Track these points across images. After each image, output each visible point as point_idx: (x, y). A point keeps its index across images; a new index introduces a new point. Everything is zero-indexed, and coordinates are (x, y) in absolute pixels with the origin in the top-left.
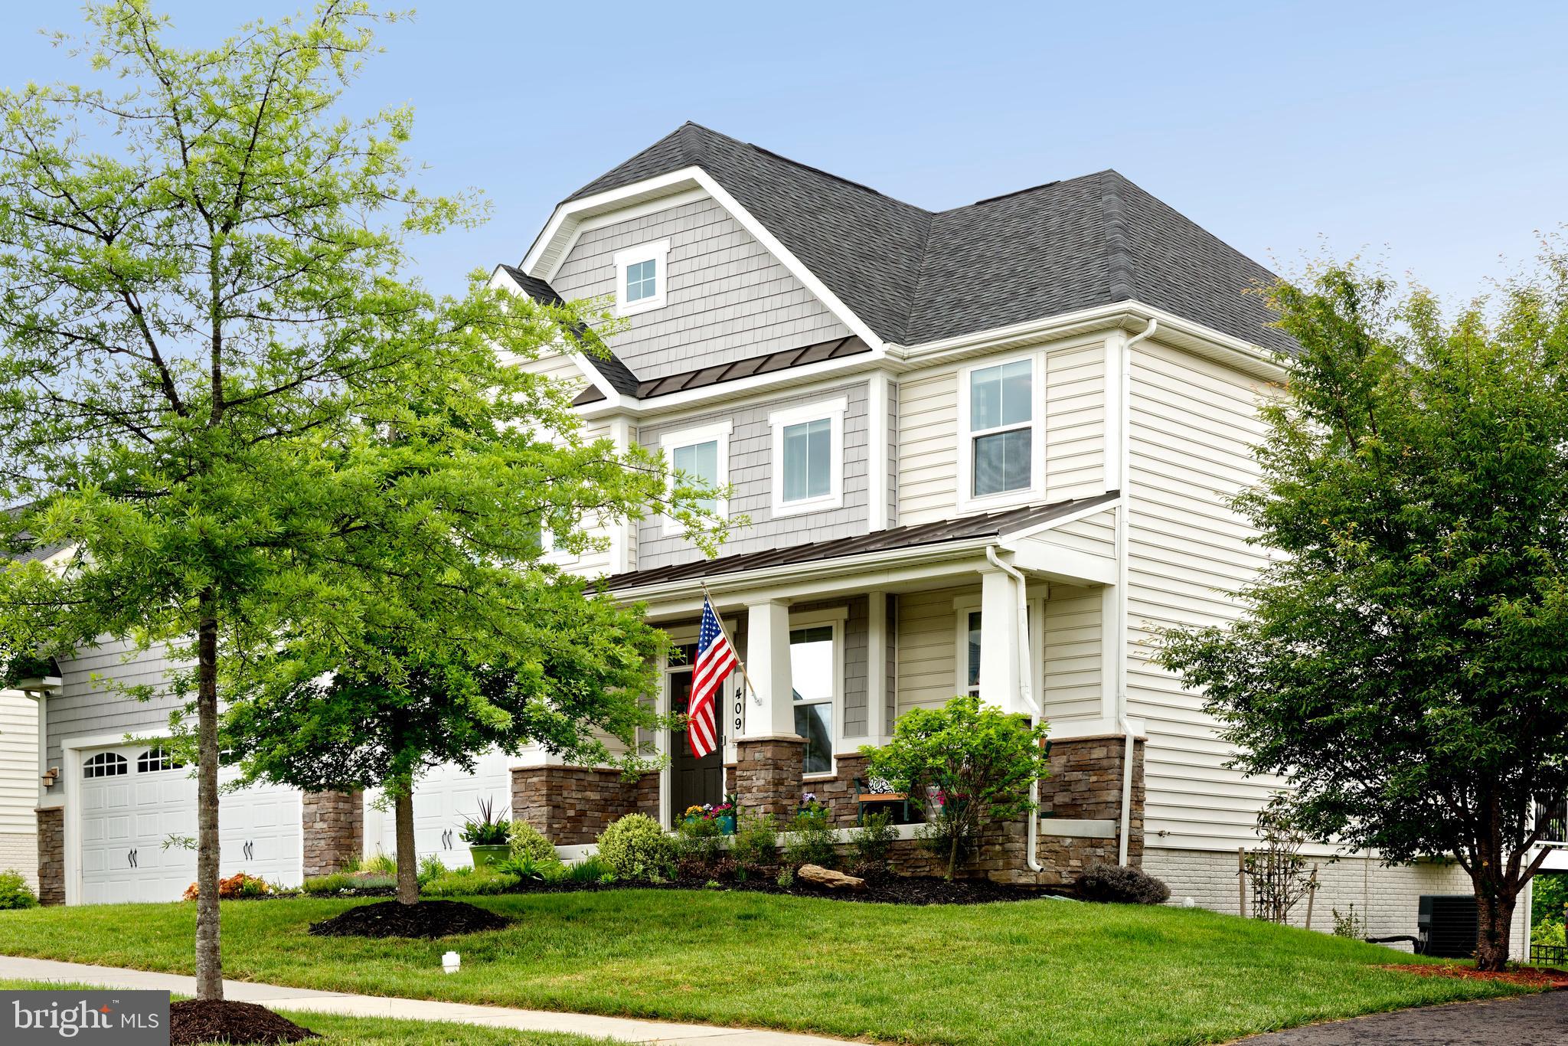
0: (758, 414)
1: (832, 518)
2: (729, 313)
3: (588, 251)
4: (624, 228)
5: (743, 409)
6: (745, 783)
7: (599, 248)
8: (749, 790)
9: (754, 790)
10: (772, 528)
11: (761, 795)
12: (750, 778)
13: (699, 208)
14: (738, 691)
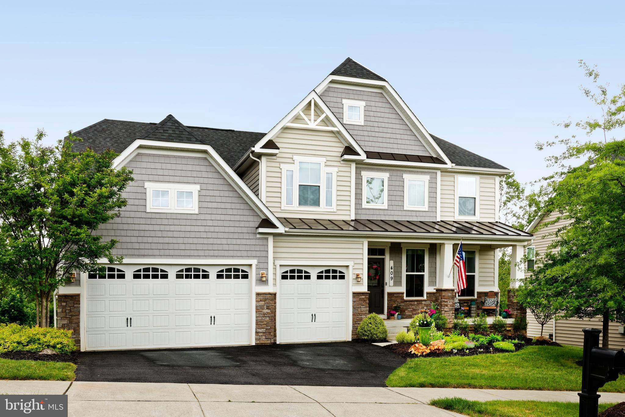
0: (399, 173)
1: (424, 214)
2: (388, 135)
3: (331, 94)
4: (346, 91)
5: (393, 170)
6: (445, 303)
7: (335, 95)
8: (447, 306)
9: (449, 306)
10: (404, 213)
11: (451, 308)
12: (447, 302)
13: (377, 95)
14: (391, 267)
